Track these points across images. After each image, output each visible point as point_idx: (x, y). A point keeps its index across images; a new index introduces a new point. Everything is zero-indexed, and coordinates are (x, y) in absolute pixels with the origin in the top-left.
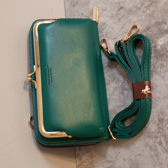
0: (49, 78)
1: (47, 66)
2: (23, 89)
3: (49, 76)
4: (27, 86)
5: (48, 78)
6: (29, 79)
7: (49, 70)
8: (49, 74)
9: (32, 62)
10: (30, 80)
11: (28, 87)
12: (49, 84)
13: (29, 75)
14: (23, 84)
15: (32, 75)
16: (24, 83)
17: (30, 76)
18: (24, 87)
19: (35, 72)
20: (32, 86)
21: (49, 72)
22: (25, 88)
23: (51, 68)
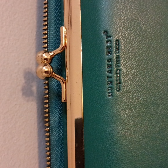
0: (111, 71)
1: (106, 32)
2: (21, 94)
3: (110, 66)
4: (31, 86)
5: (110, 74)
6: (45, 69)
7: (110, 47)
8: (110, 60)
9: (53, 14)
10: (46, 72)
11: (34, 89)
12: (111, 94)
13: (45, 56)
14: (22, 81)
15: (53, 57)
16: (25, 77)
17: (46, 59)
18: (23, 89)
19: (66, 46)
20: (48, 89)
21: (110, 53)
22: (26, 92)
23: (118, 41)
